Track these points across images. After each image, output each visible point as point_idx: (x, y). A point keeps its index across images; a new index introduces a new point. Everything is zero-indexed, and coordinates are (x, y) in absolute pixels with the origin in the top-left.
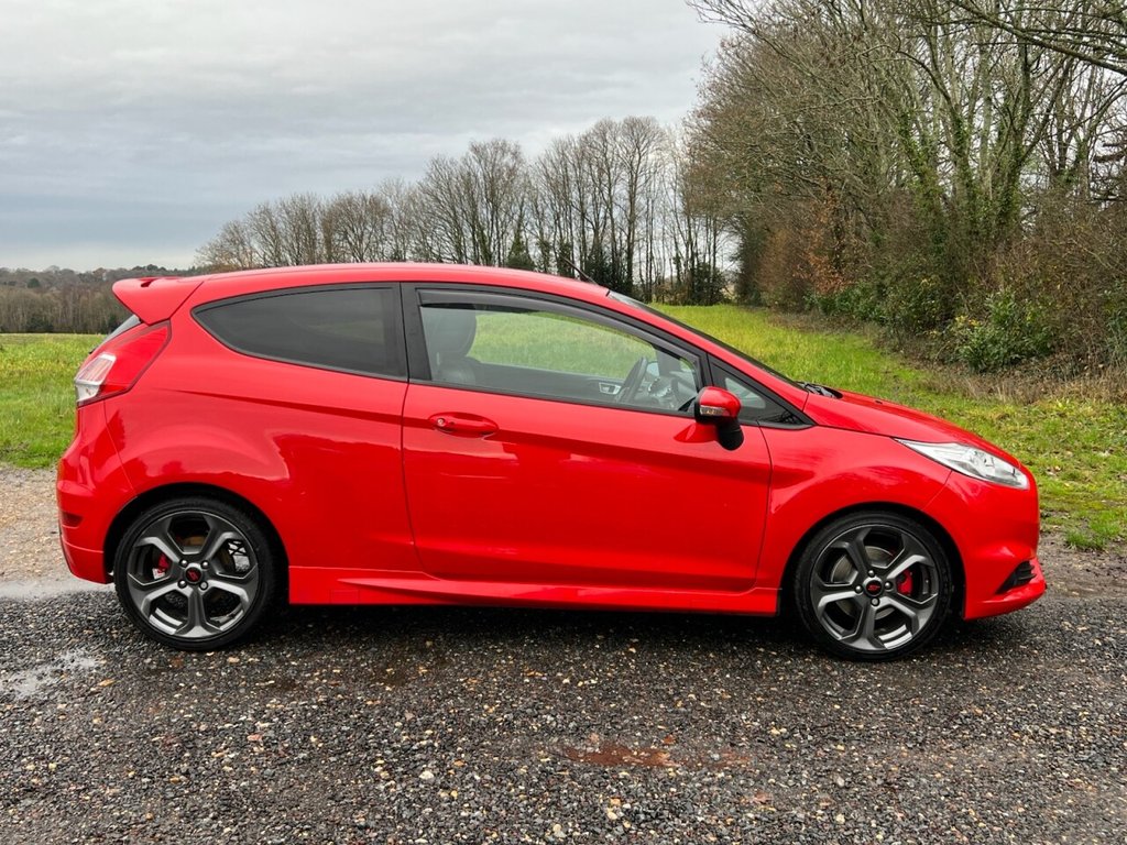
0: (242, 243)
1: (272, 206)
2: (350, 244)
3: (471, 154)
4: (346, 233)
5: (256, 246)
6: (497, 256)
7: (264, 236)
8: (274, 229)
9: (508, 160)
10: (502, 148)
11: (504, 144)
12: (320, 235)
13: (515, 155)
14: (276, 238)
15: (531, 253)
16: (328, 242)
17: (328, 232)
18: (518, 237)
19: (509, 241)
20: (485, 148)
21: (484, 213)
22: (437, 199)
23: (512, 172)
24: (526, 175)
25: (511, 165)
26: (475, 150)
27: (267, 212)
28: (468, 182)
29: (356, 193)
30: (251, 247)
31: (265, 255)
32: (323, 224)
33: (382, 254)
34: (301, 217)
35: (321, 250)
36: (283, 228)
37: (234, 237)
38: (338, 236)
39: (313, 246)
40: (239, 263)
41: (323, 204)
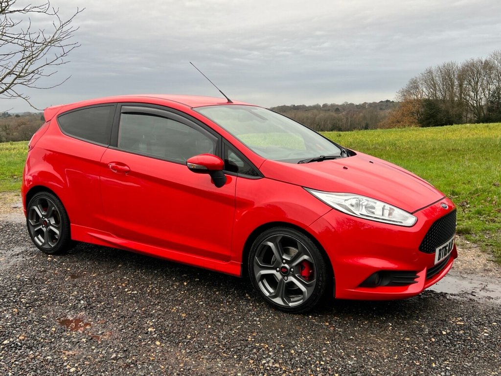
0: (417, 88)
1: (433, 69)
2: (472, 86)
4: (470, 80)
5: (424, 90)
7: (428, 85)
8: (433, 80)
12: (456, 83)
14: (434, 85)
16: (461, 85)
17: (461, 79)
27: (430, 72)
29: (476, 59)
30: (422, 91)
31: (429, 93)
32: (458, 76)
33: (490, 90)
34: (447, 74)
35: (456, 89)
36: (438, 80)
37: (414, 85)
38: (466, 82)
39: (452, 88)
40: (416, 97)
41: (460, 66)
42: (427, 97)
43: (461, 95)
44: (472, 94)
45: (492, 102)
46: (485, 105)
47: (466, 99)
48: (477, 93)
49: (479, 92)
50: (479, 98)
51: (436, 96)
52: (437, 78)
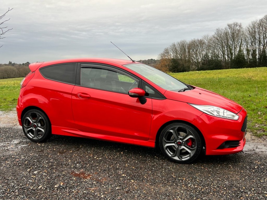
0: (168, 53)
1: (176, 43)
2: (194, 52)
3: (227, 27)
4: (193, 49)
5: (171, 54)
6: (234, 54)
7: (173, 51)
8: (176, 49)
9: (238, 28)
10: (236, 25)
11: (237, 23)
12: (187, 50)
13: (240, 26)
14: (176, 52)
15: (244, 53)
16: (189, 52)
17: (189, 49)
18: (240, 48)
19: (238, 49)
20: (231, 25)
21: (230, 42)
22: (218, 40)
23: (239, 31)
24: (243, 32)
25: (239, 29)
26: (229, 26)
27: (174, 45)
28: (226, 34)
29: (196, 39)
30: (170, 54)
31: (174, 56)
32: (188, 47)
33: (203, 54)
34: (183, 46)
35: (187, 54)
36: (178, 49)
37: (167, 52)
38: (191, 50)
39: (185, 53)
40: (167, 58)
41: (188, 42)
42: (173, 58)
43: (189, 56)
44: (194, 56)
45: (204, 60)
46: (201, 61)
47: (191, 59)
48: (197, 55)
49: (198, 55)
50: (198, 58)
51: (177, 57)
52: (178, 48)
